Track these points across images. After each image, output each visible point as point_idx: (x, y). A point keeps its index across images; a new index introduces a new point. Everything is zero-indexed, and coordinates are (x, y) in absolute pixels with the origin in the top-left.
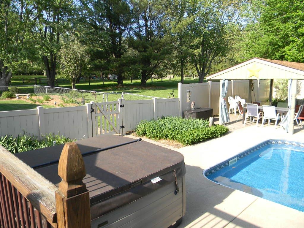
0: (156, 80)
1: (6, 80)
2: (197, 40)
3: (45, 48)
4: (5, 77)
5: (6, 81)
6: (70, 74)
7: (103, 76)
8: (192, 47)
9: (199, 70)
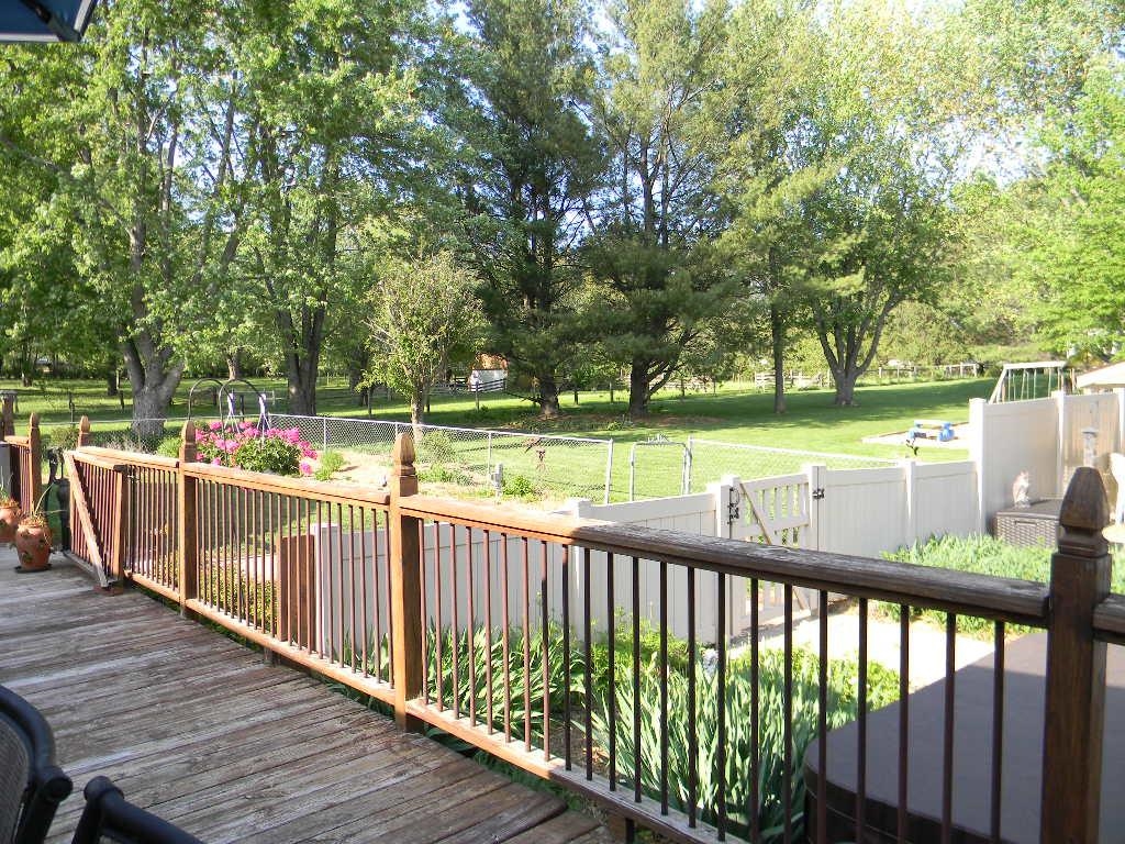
0: (696, 388)
1: (158, 395)
2: (845, 244)
3: (311, 280)
4: (154, 383)
5: (157, 401)
6: (407, 373)
7: (448, 380)
8: (827, 270)
9: (836, 355)
